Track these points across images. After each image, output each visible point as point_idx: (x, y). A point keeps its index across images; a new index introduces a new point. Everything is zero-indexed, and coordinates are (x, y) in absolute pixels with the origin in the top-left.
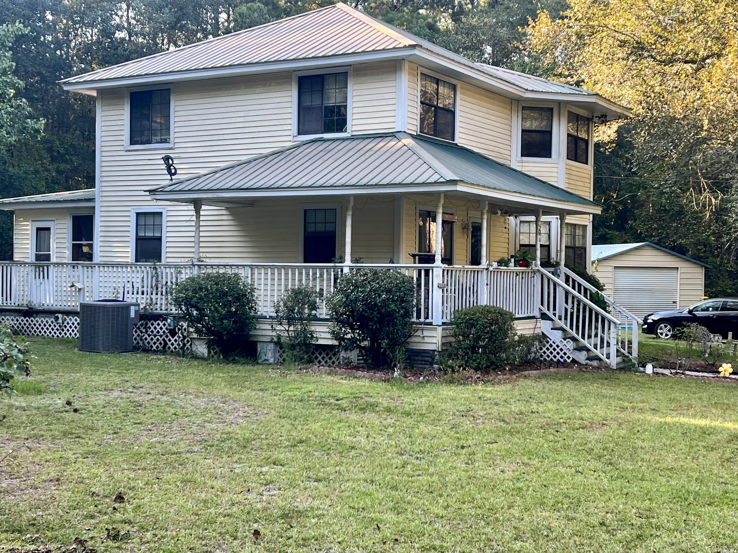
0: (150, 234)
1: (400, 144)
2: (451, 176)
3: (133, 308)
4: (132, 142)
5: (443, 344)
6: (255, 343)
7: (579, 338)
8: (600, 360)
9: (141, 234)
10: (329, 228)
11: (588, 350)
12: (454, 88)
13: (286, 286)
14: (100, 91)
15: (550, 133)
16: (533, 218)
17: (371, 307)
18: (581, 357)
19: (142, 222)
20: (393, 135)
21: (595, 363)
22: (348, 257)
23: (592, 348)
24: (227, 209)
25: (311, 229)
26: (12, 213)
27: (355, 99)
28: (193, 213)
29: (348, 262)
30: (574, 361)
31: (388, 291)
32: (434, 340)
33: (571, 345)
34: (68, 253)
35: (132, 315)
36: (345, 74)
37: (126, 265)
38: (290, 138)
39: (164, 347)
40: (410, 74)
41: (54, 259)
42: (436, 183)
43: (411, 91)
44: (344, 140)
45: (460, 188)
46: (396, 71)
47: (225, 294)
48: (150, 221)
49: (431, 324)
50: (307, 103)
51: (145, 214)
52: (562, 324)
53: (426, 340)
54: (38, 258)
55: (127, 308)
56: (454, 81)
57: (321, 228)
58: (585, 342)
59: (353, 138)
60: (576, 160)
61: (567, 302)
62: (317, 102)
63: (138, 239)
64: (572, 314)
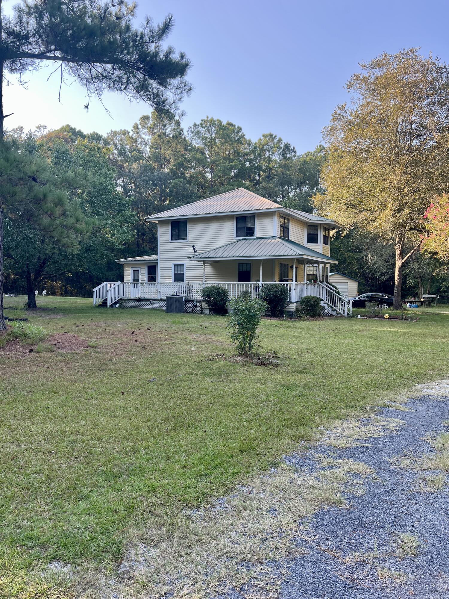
0: (179, 272)
1: (276, 241)
2: (301, 253)
3: (184, 298)
4: (172, 240)
5: (296, 309)
6: (227, 309)
7: (334, 307)
8: (341, 314)
9: (176, 272)
10: (248, 270)
11: (337, 311)
12: (289, 220)
13: (241, 290)
14: (158, 221)
15: (317, 234)
16: (317, 265)
17: (275, 296)
18: (334, 313)
19: (176, 267)
20: (272, 237)
21: (339, 315)
22: (261, 280)
23: (338, 310)
24: (209, 263)
25: (241, 270)
26: (123, 264)
27: (258, 225)
28: (203, 265)
29: (261, 282)
30: (331, 315)
31: (281, 291)
32: (293, 307)
33: (331, 309)
34: (146, 280)
35: (184, 300)
36: (254, 216)
37: (170, 283)
38: (233, 238)
39: (192, 311)
40: (278, 216)
41: (140, 281)
42: (296, 255)
43: (278, 222)
44: (254, 239)
45: (304, 257)
46: (273, 216)
47: (220, 293)
48: (179, 267)
49: (292, 302)
50: (239, 226)
51: (177, 265)
52: (327, 302)
53: (290, 307)
54: (134, 280)
55: (182, 298)
56: (289, 218)
57: (245, 270)
58: (336, 308)
59: (257, 239)
60: (325, 244)
61: (327, 295)
62: (243, 226)
63: (175, 274)
64: (329, 299)
